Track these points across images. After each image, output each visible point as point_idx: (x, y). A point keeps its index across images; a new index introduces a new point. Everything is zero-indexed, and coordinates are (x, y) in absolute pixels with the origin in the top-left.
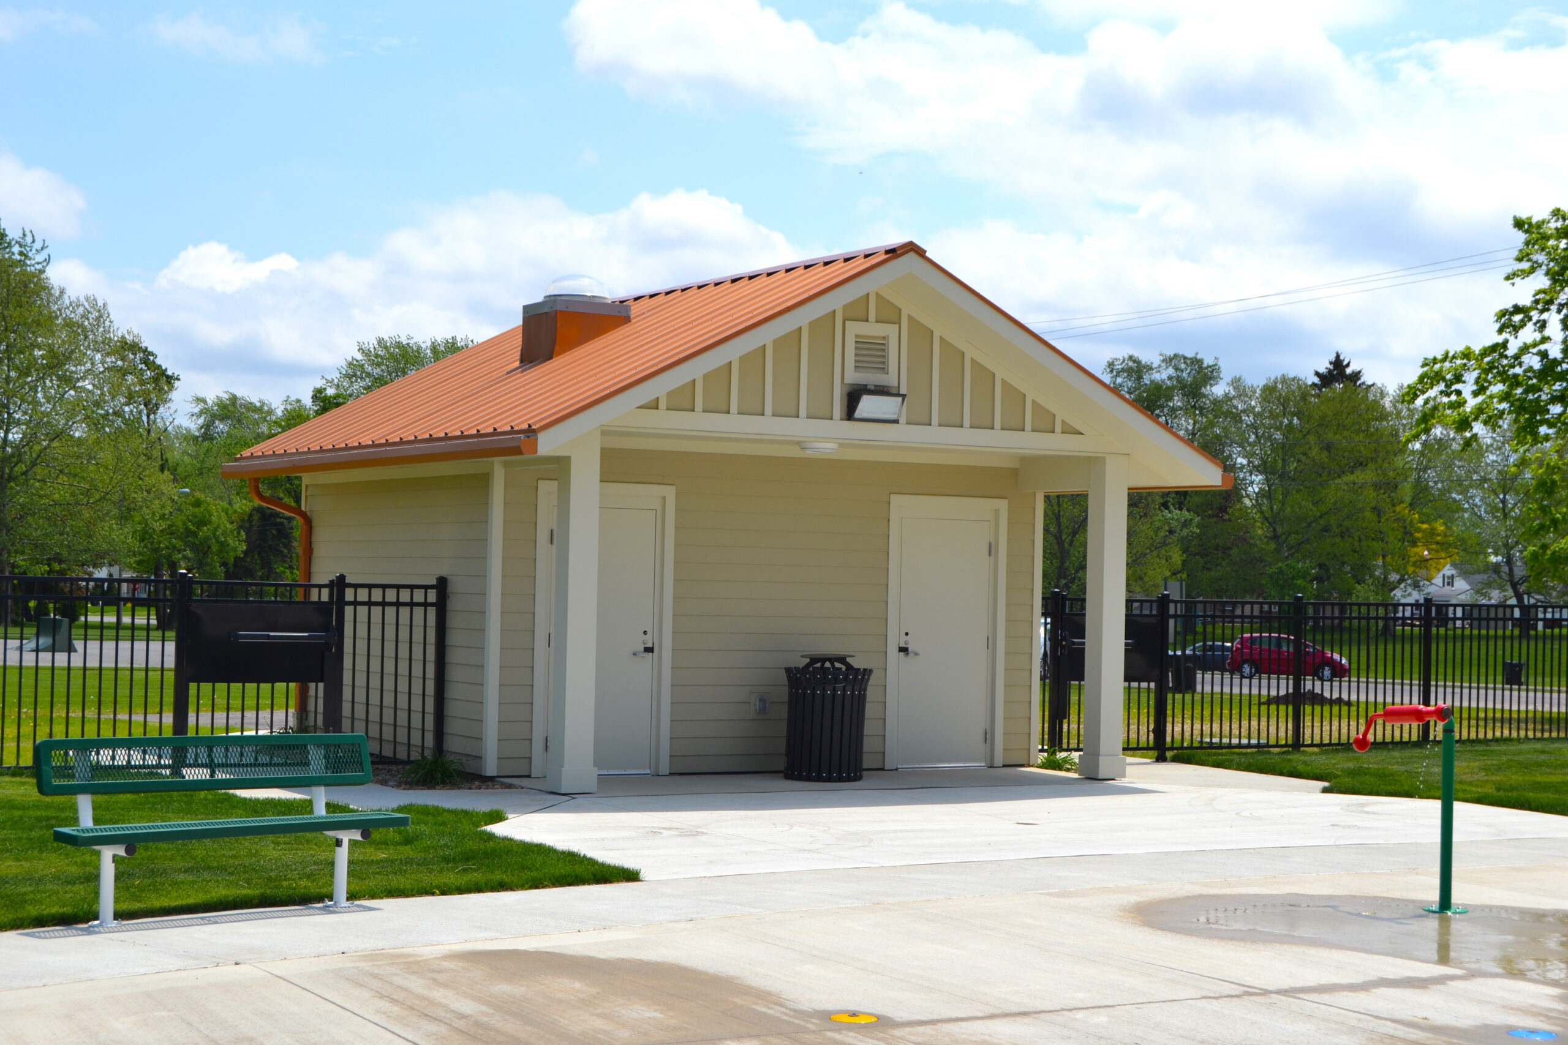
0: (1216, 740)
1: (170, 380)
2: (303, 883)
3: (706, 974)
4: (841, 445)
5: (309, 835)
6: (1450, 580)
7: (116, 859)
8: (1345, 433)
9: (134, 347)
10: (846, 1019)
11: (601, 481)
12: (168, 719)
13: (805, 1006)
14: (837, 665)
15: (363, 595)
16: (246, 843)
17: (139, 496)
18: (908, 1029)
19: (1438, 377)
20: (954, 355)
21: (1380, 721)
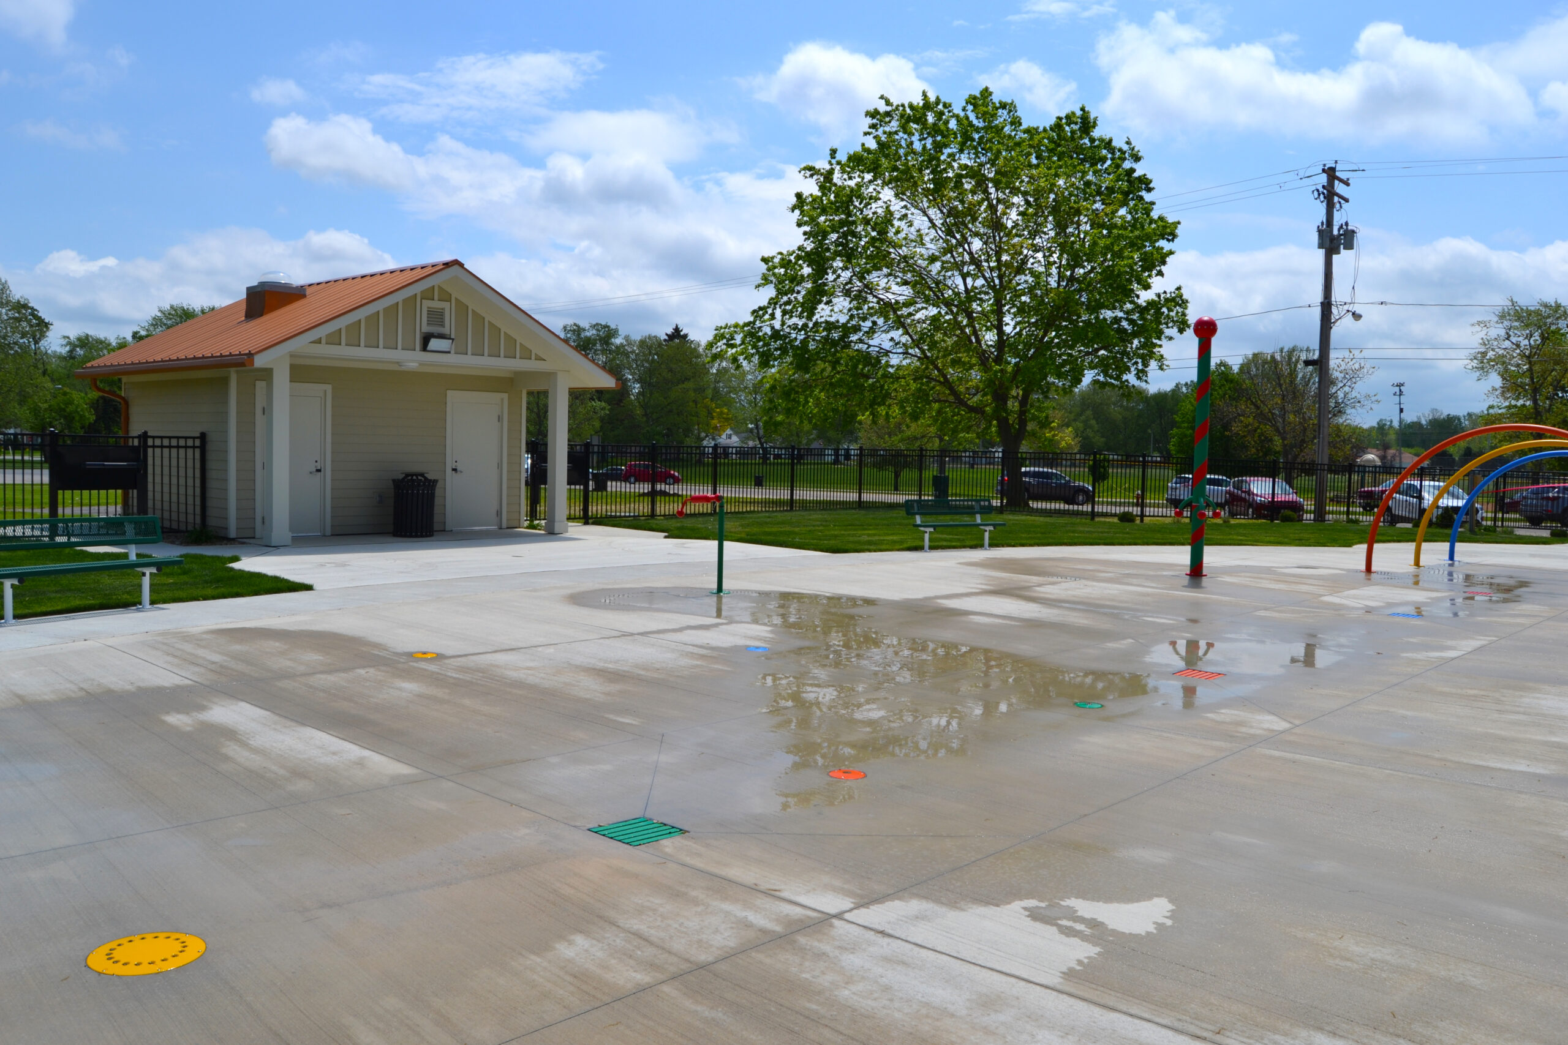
0: (613, 514)
1: (47, 325)
2: (125, 596)
3: (344, 636)
4: (420, 364)
5: (129, 571)
6: (730, 437)
7: (12, 586)
8: (680, 364)
9: (25, 306)
10: (420, 656)
11: (291, 381)
12: (46, 511)
13: (399, 650)
14: (420, 478)
15: (158, 442)
16: (92, 576)
17: (29, 390)
18: (452, 660)
19: (722, 337)
20: (479, 319)
21: (688, 504)
